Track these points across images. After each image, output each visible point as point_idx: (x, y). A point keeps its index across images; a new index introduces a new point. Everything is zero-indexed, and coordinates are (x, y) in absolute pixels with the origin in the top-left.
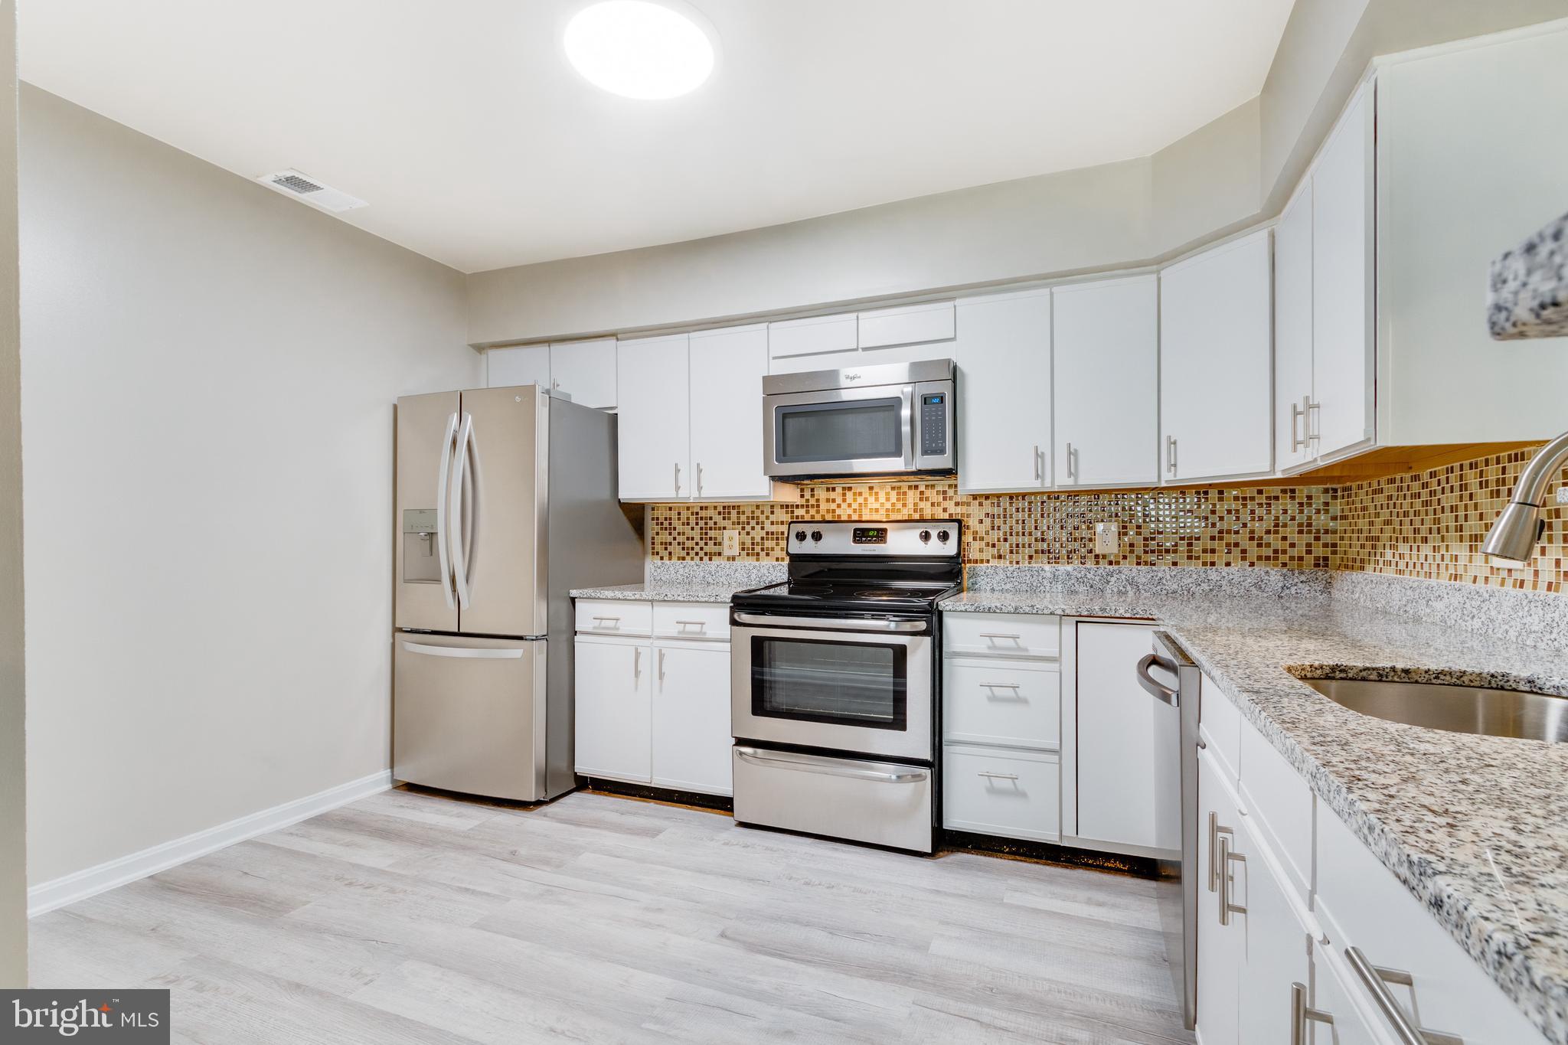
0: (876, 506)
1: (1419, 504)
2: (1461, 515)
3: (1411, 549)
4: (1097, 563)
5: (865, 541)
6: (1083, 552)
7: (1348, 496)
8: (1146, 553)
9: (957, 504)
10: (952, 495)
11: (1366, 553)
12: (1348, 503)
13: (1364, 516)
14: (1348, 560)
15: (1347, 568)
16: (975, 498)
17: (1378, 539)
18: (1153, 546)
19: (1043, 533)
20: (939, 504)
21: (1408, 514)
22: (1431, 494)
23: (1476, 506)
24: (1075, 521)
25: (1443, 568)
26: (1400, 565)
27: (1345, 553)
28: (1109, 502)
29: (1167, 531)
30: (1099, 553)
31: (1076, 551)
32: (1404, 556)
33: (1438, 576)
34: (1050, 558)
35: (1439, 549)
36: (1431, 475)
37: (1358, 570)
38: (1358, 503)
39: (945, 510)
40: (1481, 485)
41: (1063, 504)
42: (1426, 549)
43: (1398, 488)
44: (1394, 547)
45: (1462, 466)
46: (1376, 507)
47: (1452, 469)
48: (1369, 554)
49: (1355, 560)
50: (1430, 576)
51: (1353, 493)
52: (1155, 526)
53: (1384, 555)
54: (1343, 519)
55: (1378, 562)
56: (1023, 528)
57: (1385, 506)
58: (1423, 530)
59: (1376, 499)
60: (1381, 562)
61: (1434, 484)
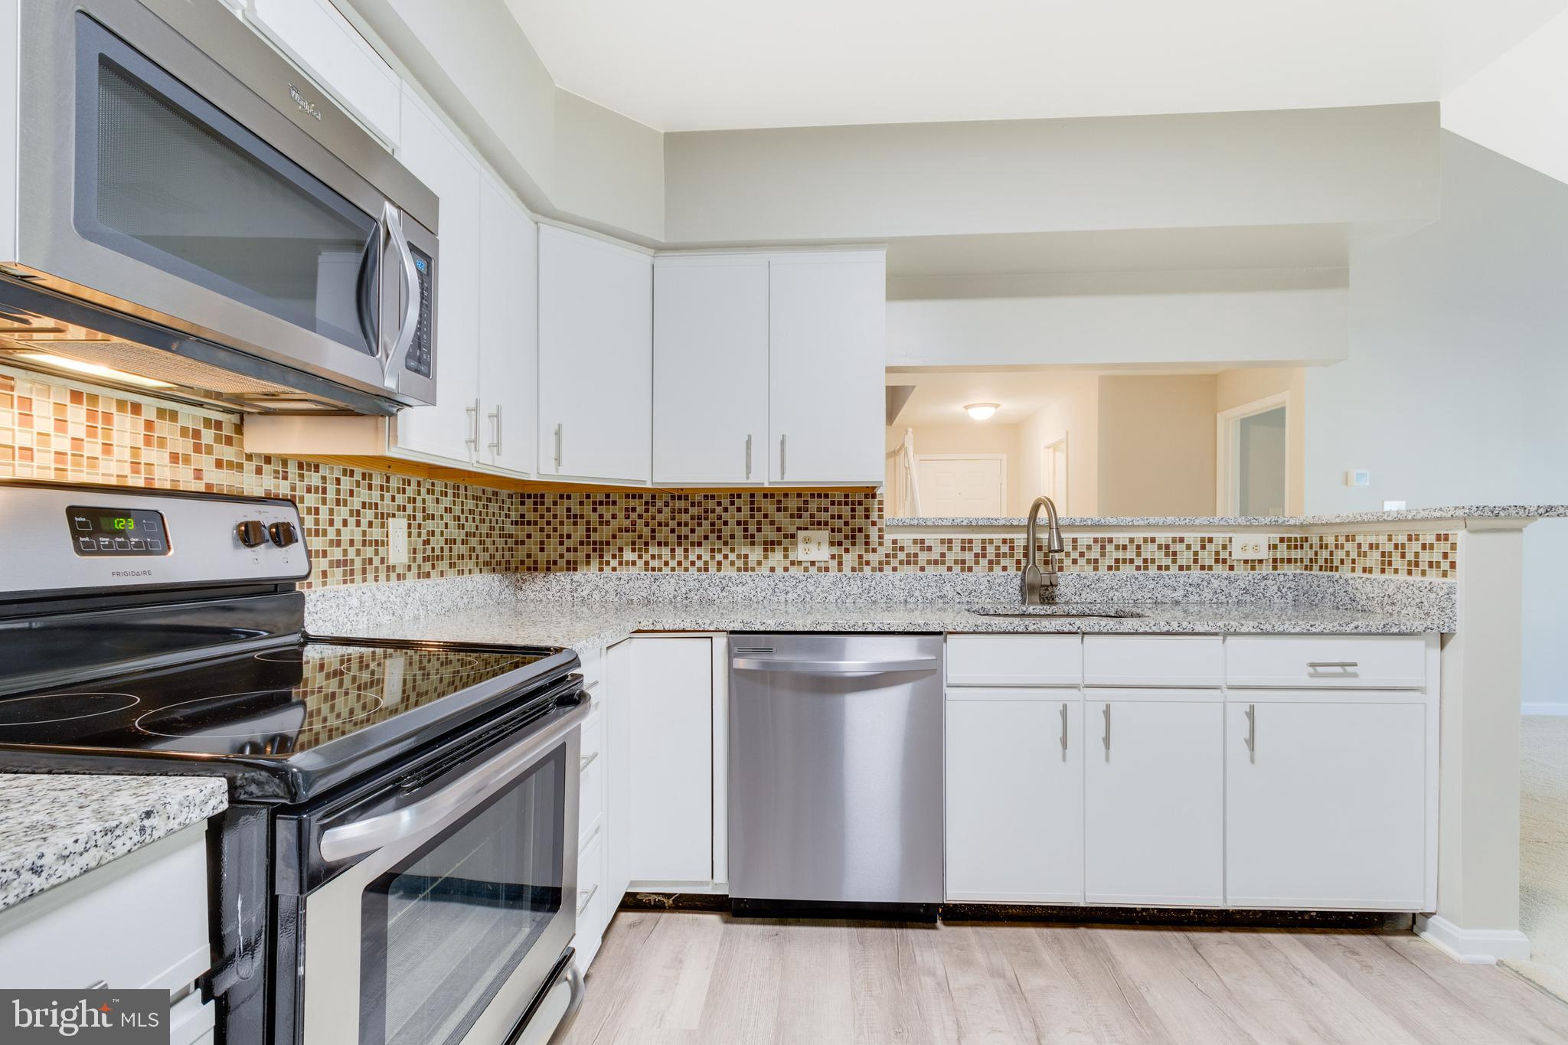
1: (685, 518)
2: (752, 528)
3: (673, 551)
4: (388, 578)
5: (110, 545)
6: (376, 561)
7: (535, 503)
8: (424, 561)
9: (219, 464)
10: (211, 442)
11: (581, 555)
12: (536, 510)
13: (575, 524)
14: (536, 562)
15: (536, 569)
16: (249, 457)
17: (608, 543)
18: (429, 553)
19: (338, 532)
20: (187, 460)
21: (667, 525)
22: (706, 511)
23: (772, 523)
24: (368, 515)
25: (726, 563)
26: (653, 563)
27: (529, 556)
28: (398, 488)
29: (438, 531)
30: (391, 562)
31: (371, 561)
32: (660, 557)
33: (719, 570)
34: (345, 573)
35: (720, 551)
36: (706, 497)
37: (561, 570)
38: (561, 510)
39: (198, 474)
40: (779, 510)
41: (358, 486)
42: (698, 551)
43: (647, 503)
44: (640, 549)
45: (752, 496)
46: (601, 516)
47: (739, 496)
48: (588, 556)
49: (555, 563)
50: (706, 570)
51: (548, 501)
52: (430, 525)
53: (621, 556)
54: (523, 523)
55: (608, 563)
56: (317, 521)
57: (621, 515)
58: (694, 538)
59: (601, 509)
60: (614, 563)
61: (711, 504)
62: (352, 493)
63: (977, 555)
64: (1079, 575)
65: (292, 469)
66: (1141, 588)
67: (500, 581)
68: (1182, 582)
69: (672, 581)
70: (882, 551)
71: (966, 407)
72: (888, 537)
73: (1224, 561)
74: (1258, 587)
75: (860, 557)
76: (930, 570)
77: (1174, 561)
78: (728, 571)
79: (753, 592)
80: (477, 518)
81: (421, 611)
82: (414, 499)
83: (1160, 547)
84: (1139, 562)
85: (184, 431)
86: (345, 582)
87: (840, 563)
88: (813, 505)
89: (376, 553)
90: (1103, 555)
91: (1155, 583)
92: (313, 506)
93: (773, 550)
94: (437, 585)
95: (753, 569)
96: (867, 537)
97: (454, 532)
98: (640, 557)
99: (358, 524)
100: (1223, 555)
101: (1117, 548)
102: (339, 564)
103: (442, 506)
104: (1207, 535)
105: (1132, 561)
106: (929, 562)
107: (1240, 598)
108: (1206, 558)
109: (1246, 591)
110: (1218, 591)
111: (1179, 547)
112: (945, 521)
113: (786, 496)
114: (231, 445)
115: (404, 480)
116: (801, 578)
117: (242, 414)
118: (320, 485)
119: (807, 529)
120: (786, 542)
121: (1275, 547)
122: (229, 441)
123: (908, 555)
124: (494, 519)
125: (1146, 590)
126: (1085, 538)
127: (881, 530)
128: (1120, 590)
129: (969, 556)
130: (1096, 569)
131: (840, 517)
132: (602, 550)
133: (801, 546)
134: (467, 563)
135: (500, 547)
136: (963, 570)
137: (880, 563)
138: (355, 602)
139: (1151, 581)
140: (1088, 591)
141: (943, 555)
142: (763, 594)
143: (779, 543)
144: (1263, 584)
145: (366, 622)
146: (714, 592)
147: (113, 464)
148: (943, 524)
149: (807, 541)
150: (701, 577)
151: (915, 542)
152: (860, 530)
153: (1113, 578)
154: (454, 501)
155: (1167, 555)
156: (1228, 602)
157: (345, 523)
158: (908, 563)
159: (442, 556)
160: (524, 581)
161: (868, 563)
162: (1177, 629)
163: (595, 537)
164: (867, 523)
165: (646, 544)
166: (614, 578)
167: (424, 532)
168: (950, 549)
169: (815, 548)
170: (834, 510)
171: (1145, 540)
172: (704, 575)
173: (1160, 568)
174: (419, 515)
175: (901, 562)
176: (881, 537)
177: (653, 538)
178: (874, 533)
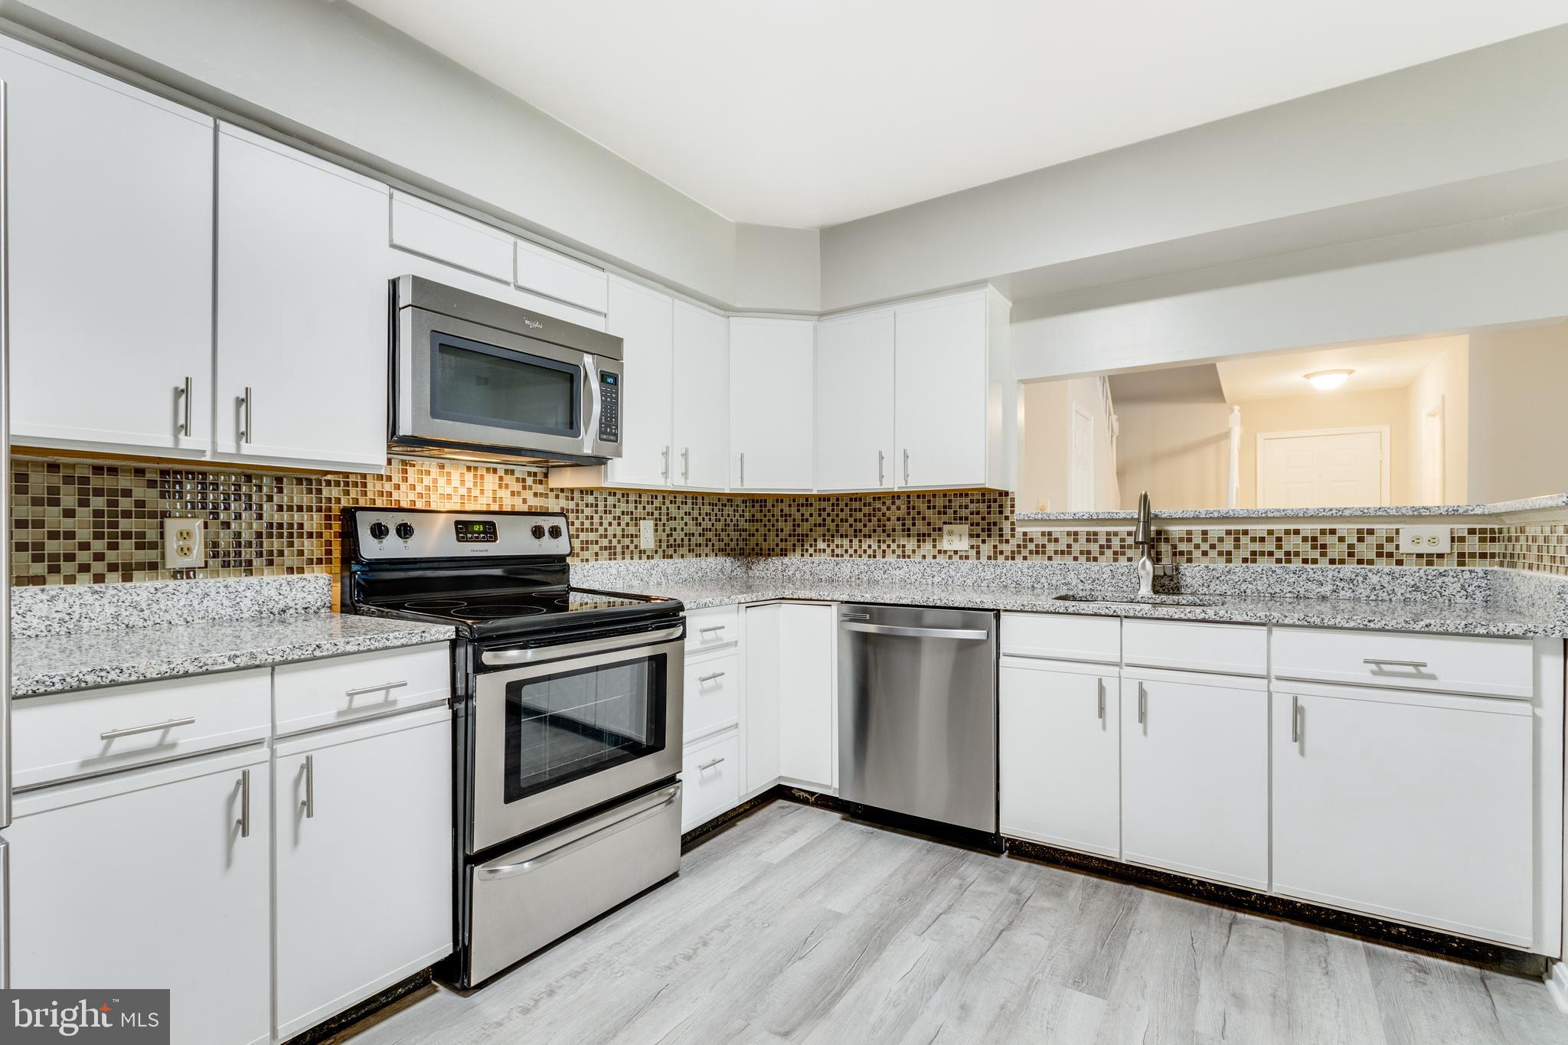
0: (449, 490)
1: (859, 515)
2: (909, 523)
3: (851, 541)
4: (640, 558)
5: (472, 538)
6: (632, 547)
7: (761, 506)
8: (668, 547)
9: (535, 495)
10: (531, 484)
11: (789, 544)
12: (761, 511)
13: (786, 521)
14: (761, 549)
15: (761, 555)
16: (552, 490)
17: (807, 535)
18: (672, 542)
19: (606, 530)
20: (519, 493)
21: (847, 521)
22: (874, 510)
23: (924, 519)
24: (627, 518)
25: (889, 552)
26: (838, 551)
27: (757, 545)
28: (648, 502)
29: (679, 528)
30: (642, 548)
31: (628, 547)
32: (842, 546)
33: (884, 557)
34: (610, 554)
35: (884, 542)
36: (874, 499)
37: (777, 555)
38: (777, 511)
39: (525, 501)
40: (929, 508)
41: (619, 501)
42: (869, 541)
43: (833, 505)
44: (829, 541)
45: (909, 497)
46: (803, 515)
47: (899, 497)
48: (794, 545)
49: (773, 550)
50: (875, 557)
51: (769, 504)
52: (673, 524)
53: (816, 546)
54: (753, 521)
55: (807, 550)
56: (592, 524)
57: (815, 514)
58: (866, 531)
59: (803, 510)
60: (811, 550)
61: (878, 505)
62: (615, 506)
63: (1102, 547)
64: (1207, 567)
65: (577, 495)
66: (1280, 581)
67: (732, 562)
68: (1330, 576)
69: (849, 565)
70: (1014, 542)
71: (1307, 376)
72: (1019, 530)
73: (1390, 555)
74: (1433, 585)
75: (995, 547)
76: (1057, 560)
77: (1323, 554)
78: (891, 558)
79: (907, 576)
80: (713, 518)
81: (663, 579)
82: (660, 508)
83: (1305, 539)
84: (1280, 554)
85: (518, 480)
86: (610, 559)
87: (978, 553)
88: (956, 503)
89: (632, 542)
90: (1237, 547)
91: (1296, 576)
92: (589, 515)
93: (924, 541)
94: (676, 563)
95: (909, 557)
96: (1001, 530)
97: (692, 527)
98: (829, 546)
99: (619, 524)
100: (1389, 548)
101: (1253, 540)
102: (606, 548)
103: (682, 512)
104: (1366, 527)
105: (1271, 554)
106: (1056, 552)
107: (1408, 596)
108: (1366, 550)
109: (1416, 588)
110: (1378, 587)
111: (1329, 540)
112: (1067, 515)
113: (934, 496)
114: (542, 484)
115: (652, 496)
116: (945, 564)
117: (548, 468)
118: (594, 502)
119: (950, 523)
120: (935, 534)
121: (1462, 539)
122: (541, 482)
123: (1037, 546)
124: (728, 519)
125: (1285, 584)
126: (1216, 530)
127: (1013, 523)
128: (1255, 583)
129: (1094, 548)
130: (1229, 561)
131: (978, 513)
132: (803, 540)
133: (946, 538)
134: (703, 549)
135: (734, 538)
136: (1088, 560)
137: (1013, 552)
138: (614, 571)
139: (1292, 575)
140: (1218, 582)
141: (1069, 546)
142: (915, 577)
143: (929, 535)
144: (1439, 581)
145: (622, 584)
146: (878, 575)
147: (484, 499)
148: (1066, 518)
149: (951, 533)
150: (868, 563)
151: (1043, 534)
152: (995, 524)
153: (1246, 570)
154: (693, 508)
155: (1314, 547)
156: (1391, 600)
157: (610, 524)
158: (1037, 553)
159: (683, 544)
160: (753, 563)
161: (1001, 553)
162: (1213, 617)
163: (799, 531)
164: (1000, 519)
165: (833, 536)
166: (809, 562)
167: (667, 529)
168: (1076, 540)
169: (957, 540)
170: (973, 507)
171: (1287, 532)
172: (872, 560)
173: (1305, 561)
174: (664, 518)
175: (1031, 552)
176: (1013, 530)
177: (837, 531)
178: (1006, 527)
